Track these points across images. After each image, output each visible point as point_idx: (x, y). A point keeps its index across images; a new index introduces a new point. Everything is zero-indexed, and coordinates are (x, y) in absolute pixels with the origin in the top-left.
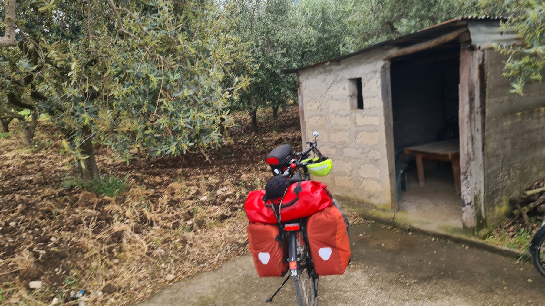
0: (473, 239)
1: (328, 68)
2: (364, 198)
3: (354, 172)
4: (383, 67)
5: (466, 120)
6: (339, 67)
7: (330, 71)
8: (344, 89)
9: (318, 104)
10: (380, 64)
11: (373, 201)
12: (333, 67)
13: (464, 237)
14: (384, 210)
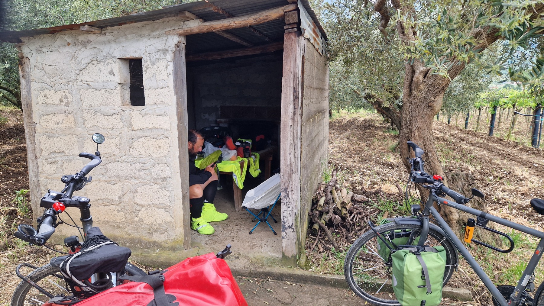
5: (290, 123)
6: (102, 38)
8: (111, 73)
10: (174, 40)
11: (157, 237)
12: (92, 37)
14: (173, 249)
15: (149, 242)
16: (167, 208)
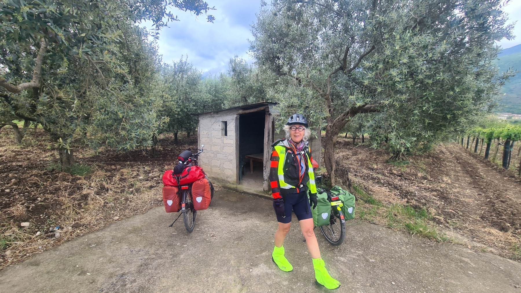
0: (266, 195)
1: (212, 115)
2: (225, 178)
3: (221, 166)
4: (236, 118)
5: (267, 144)
6: (217, 115)
7: (213, 117)
8: (219, 126)
9: (207, 131)
10: (235, 116)
11: (229, 179)
12: (215, 115)
13: (263, 195)
14: (233, 184)
15: (227, 181)
16: (232, 170)
